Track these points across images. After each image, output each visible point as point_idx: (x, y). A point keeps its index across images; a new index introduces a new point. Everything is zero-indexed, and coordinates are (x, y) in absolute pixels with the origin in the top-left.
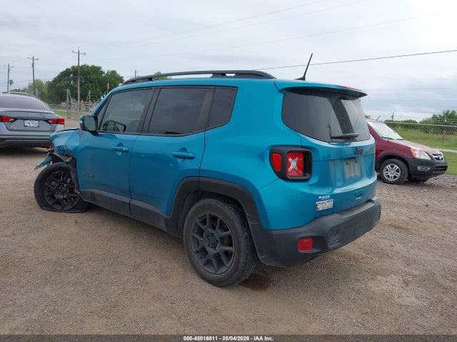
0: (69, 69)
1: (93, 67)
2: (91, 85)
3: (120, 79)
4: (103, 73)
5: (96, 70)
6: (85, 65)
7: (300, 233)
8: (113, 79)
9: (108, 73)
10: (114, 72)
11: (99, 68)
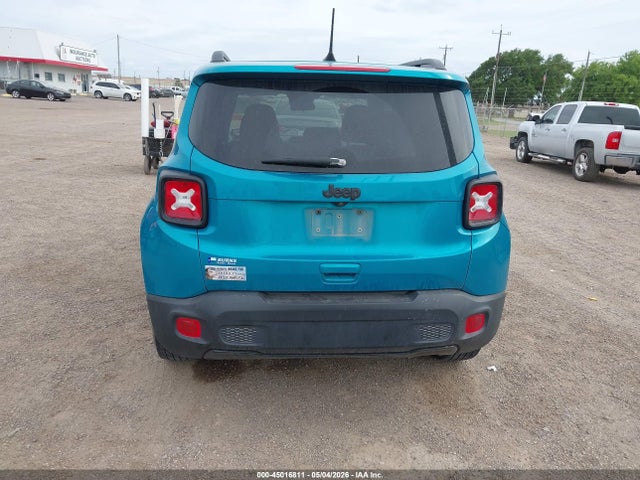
0: (493, 58)
1: (528, 52)
2: (520, 78)
3: (568, 67)
4: (542, 59)
5: (532, 56)
6: (515, 50)
7: (176, 307)
8: (555, 68)
9: (549, 59)
10: (559, 57)
11: (536, 52)
